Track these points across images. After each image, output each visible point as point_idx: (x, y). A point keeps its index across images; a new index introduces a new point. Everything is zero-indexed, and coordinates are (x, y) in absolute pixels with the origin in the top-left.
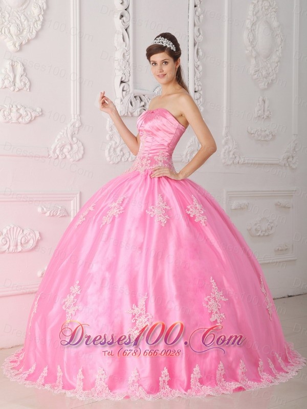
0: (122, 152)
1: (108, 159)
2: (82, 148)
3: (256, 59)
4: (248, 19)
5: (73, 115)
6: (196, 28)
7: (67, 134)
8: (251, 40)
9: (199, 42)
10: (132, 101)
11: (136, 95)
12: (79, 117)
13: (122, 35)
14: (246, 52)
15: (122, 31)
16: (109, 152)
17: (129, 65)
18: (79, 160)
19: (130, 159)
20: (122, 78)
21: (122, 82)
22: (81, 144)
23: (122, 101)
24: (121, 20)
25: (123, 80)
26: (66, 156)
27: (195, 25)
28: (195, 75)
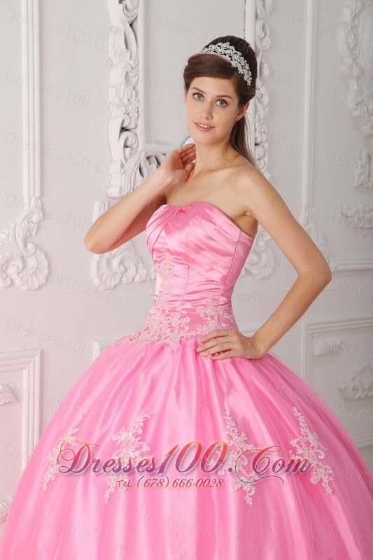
0: (122, 267)
1: (96, 281)
2: (45, 263)
3: (358, 82)
4: (347, 6)
5: (26, 200)
6: (260, 23)
7: (15, 236)
8: (351, 46)
9: (264, 51)
10: (142, 166)
11: (149, 155)
12: (39, 202)
13: (124, 37)
14: (343, 68)
15: (123, 28)
16: (99, 269)
17: (137, 95)
18: (40, 287)
19: (137, 279)
20: (123, 122)
21: (123, 129)
22: (42, 256)
23: (122, 166)
24: (121, 5)
25: (125, 125)
26: (12, 281)
27: (257, 17)
28: (256, 114)
